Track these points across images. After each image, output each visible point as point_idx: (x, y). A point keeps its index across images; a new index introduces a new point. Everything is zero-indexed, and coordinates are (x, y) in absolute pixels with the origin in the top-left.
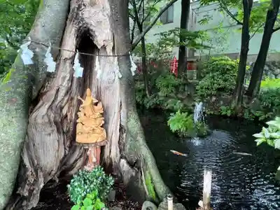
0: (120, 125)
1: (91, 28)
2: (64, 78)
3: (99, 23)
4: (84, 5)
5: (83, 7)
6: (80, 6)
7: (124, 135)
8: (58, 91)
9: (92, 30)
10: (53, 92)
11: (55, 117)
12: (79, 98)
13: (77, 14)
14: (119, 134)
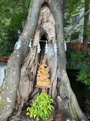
0: (57, 78)
1: (46, 32)
2: (33, 55)
3: (50, 29)
4: (44, 22)
5: (43, 23)
6: (42, 23)
7: (59, 83)
8: (30, 61)
9: (46, 33)
10: (28, 62)
11: (28, 73)
13: (41, 26)
14: (56, 82)
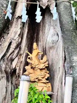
8: (10, 44)
10: (7, 44)
11: (6, 67)
12: (27, 52)
